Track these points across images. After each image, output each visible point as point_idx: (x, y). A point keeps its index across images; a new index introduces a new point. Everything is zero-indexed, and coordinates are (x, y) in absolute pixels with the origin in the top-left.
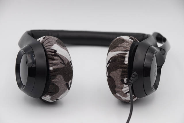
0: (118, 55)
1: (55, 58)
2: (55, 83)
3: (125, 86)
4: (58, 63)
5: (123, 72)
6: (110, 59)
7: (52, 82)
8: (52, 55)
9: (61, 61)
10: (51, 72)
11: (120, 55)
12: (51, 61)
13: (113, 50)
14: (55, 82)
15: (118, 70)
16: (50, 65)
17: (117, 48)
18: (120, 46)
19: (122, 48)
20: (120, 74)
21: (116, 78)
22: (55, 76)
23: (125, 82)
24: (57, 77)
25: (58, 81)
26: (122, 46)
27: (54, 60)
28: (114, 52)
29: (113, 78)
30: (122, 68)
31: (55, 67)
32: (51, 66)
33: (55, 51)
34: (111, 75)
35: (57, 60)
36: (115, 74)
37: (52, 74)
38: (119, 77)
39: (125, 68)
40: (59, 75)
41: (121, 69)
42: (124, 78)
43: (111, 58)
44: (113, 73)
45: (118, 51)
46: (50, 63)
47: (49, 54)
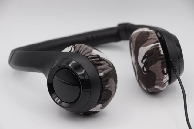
0: (152, 48)
1: (102, 62)
2: (108, 89)
3: (165, 76)
4: (107, 67)
5: (162, 63)
6: (145, 54)
7: (105, 88)
8: (96, 61)
9: (108, 64)
10: (103, 78)
11: (154, 47)
12: (99, 67)
13: (145, 44)
14: (108, 87)
15: (158, 62)
16: (99, 71)
17: (148, 41)
18: (150, 39)
19: (152, 41)
20: (160, 66)
21: (156, 71)
22: (107, 81)
23: (165, 72)
24: (110, 81)
25: (110, 85)
26: (152, 38)
27: (101, 65)
28: (147, 46)
29: (153, 71)
30: (160, 59)
31: (106, 72)
32: (101, 72)
33: (98, 56)
34: (150, 69)
35: (104, 64)
36: (155, 67)
37: (104, 80)
38: (160, 70)
39: (162, 59)
40: (110, 79)
41: (160, 61)
42: (164, 69)
43: (147, 53)
44: (153, 67)
45: (150, 44)
46: (99, 70)
47: (94, 61)
